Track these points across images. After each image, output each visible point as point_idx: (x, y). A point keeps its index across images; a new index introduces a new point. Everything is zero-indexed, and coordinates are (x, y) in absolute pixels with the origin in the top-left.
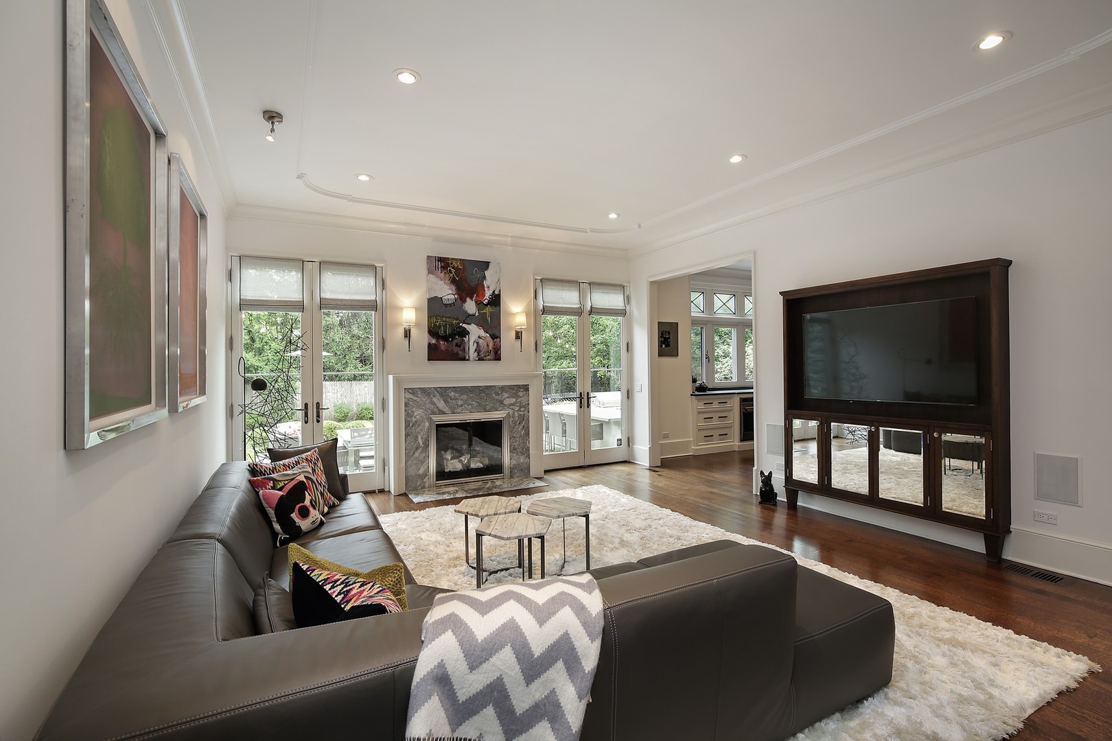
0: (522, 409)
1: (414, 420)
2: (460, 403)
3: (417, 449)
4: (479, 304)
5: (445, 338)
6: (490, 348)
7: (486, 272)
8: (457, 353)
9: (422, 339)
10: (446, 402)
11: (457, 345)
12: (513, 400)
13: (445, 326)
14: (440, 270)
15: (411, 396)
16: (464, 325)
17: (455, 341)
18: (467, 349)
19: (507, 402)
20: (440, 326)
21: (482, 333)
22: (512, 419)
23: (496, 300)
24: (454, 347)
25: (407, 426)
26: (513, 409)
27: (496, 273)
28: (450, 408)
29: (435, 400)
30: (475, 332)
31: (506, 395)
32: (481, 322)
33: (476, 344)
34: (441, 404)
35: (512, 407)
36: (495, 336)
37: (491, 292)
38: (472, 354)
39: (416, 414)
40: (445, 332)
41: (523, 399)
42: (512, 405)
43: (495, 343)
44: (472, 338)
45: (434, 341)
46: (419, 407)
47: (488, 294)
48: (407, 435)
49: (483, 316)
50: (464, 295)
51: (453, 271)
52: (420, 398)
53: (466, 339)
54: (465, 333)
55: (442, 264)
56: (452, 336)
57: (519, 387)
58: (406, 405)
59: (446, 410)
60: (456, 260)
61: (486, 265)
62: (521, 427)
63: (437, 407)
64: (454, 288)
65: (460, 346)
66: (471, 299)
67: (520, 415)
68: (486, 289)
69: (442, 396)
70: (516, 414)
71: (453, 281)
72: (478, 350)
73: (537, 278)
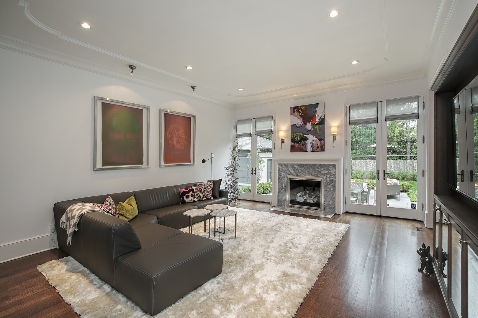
0: (332, 177)
1: (281, 177)
2: (300, 171)
3: (282, 189)
4: (314, 125)
5: (297, 142)
6: (319, 145)
7: (317, 109)
8: (303, 148)
9: (288, 143)
10: (294, 170)
11: (302, 145)
12: (326, 172)
13: (298, 137)
14: (295, 112)
15: (280, 167)
16: (306, 136)
17: (302, 143)
18: (307, 146)
19: (323, 172)
20: (295, 137)
21: (314, 138)
22: (326, 181)
23: (322, 122)
24: (301, 146)
25: (279, 179)
26: (326, 176)
27: (322, 108)
28: (296, 173)
29: (289, 169)
30: (311, 138)
31: (322, 169)
32: (314, 133)
33: (311, 144)
34: (292, 171)
35: (326, 175)
36: (322, 139)
37: (319, 118)
38: (310, 148)
39: (282, 174)
40: (297, 139)
41: (332, 172)
42: (325, 174)
43: (321, 142)
44: (310, 141)
45: (293, 144)
46: (283, 171)
47: (318, 119)
48: (279, 183)
49: (315, 130)
50: (306, 122)
51: (301, 111)
52: (284, 168)
53: (307, 142)
54: (306, 139)
55: (296, 110)
56: (301, 141)
57: (330, 165)
58: (279, 170)
59: (294, 173)
60: (302, 106)
61: (317, 105)
62: (331, 186)
63: (290, 172)
64: (301, 119)
65: (304, 145)
66: (309, 123)
67: (330, 179)
68: (317, 117)
69: (292, 167)
70: (328, 179)
71: (301, 116)
72: (312, 147)
73: (347, 105)
